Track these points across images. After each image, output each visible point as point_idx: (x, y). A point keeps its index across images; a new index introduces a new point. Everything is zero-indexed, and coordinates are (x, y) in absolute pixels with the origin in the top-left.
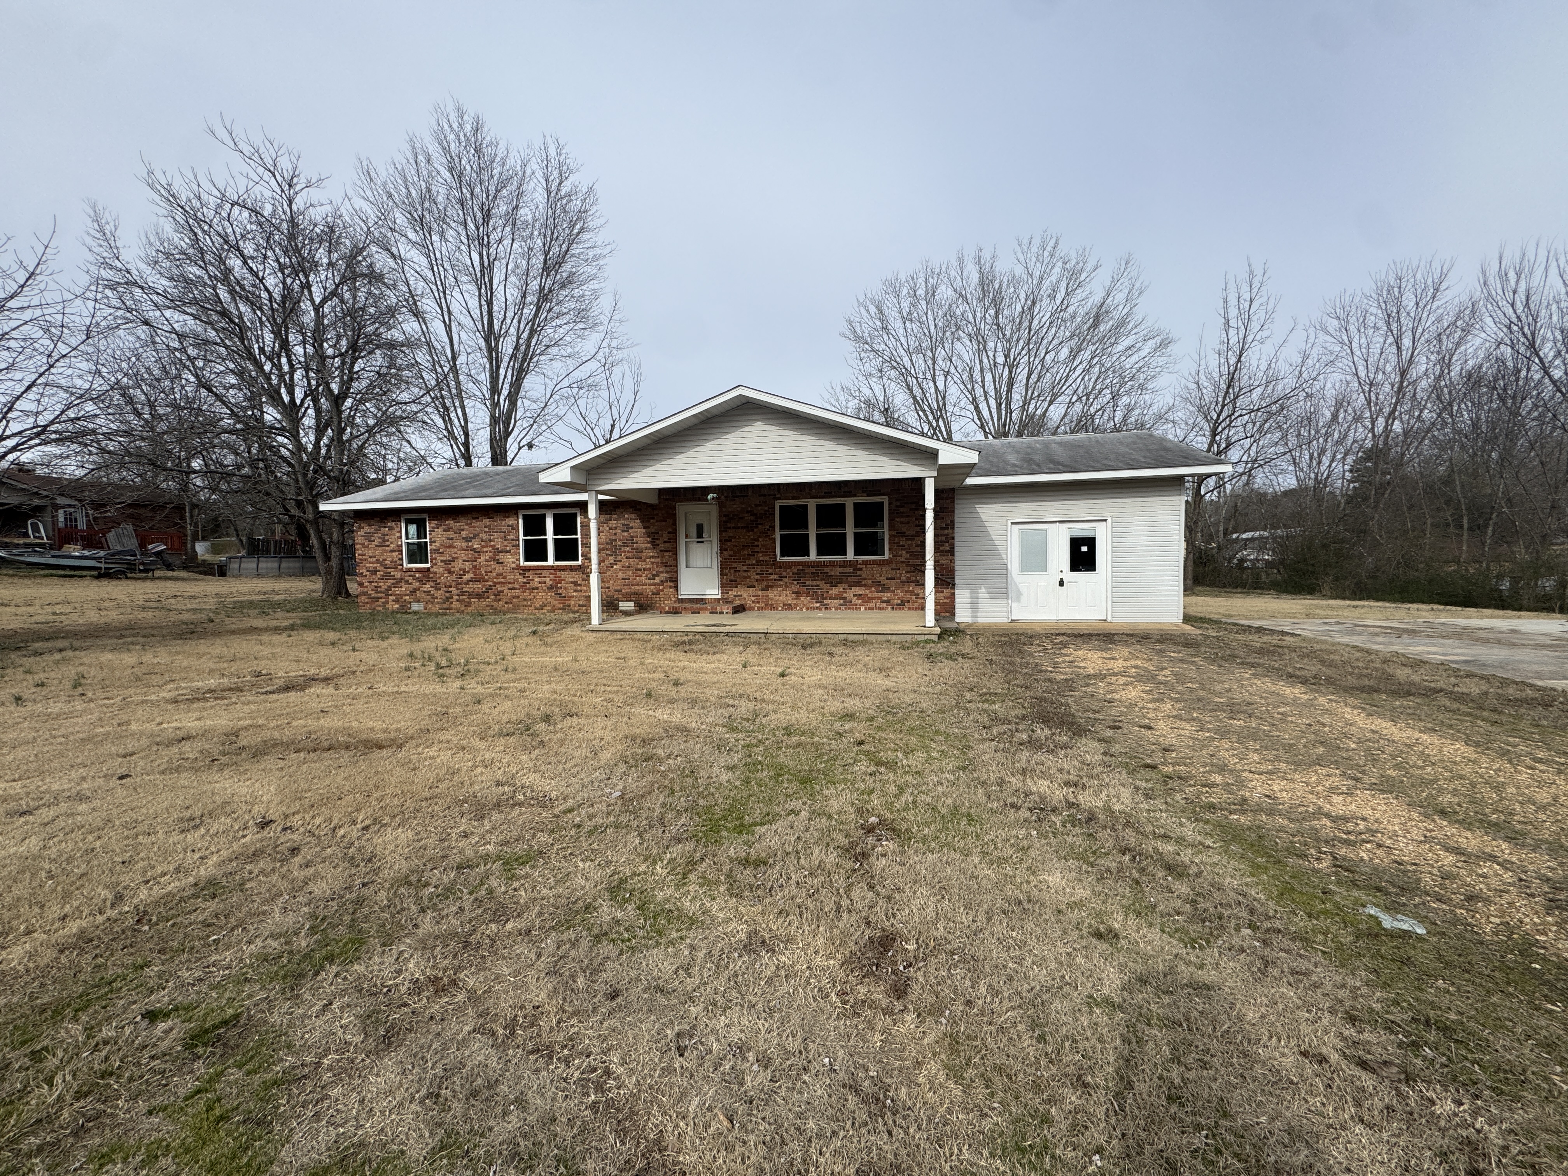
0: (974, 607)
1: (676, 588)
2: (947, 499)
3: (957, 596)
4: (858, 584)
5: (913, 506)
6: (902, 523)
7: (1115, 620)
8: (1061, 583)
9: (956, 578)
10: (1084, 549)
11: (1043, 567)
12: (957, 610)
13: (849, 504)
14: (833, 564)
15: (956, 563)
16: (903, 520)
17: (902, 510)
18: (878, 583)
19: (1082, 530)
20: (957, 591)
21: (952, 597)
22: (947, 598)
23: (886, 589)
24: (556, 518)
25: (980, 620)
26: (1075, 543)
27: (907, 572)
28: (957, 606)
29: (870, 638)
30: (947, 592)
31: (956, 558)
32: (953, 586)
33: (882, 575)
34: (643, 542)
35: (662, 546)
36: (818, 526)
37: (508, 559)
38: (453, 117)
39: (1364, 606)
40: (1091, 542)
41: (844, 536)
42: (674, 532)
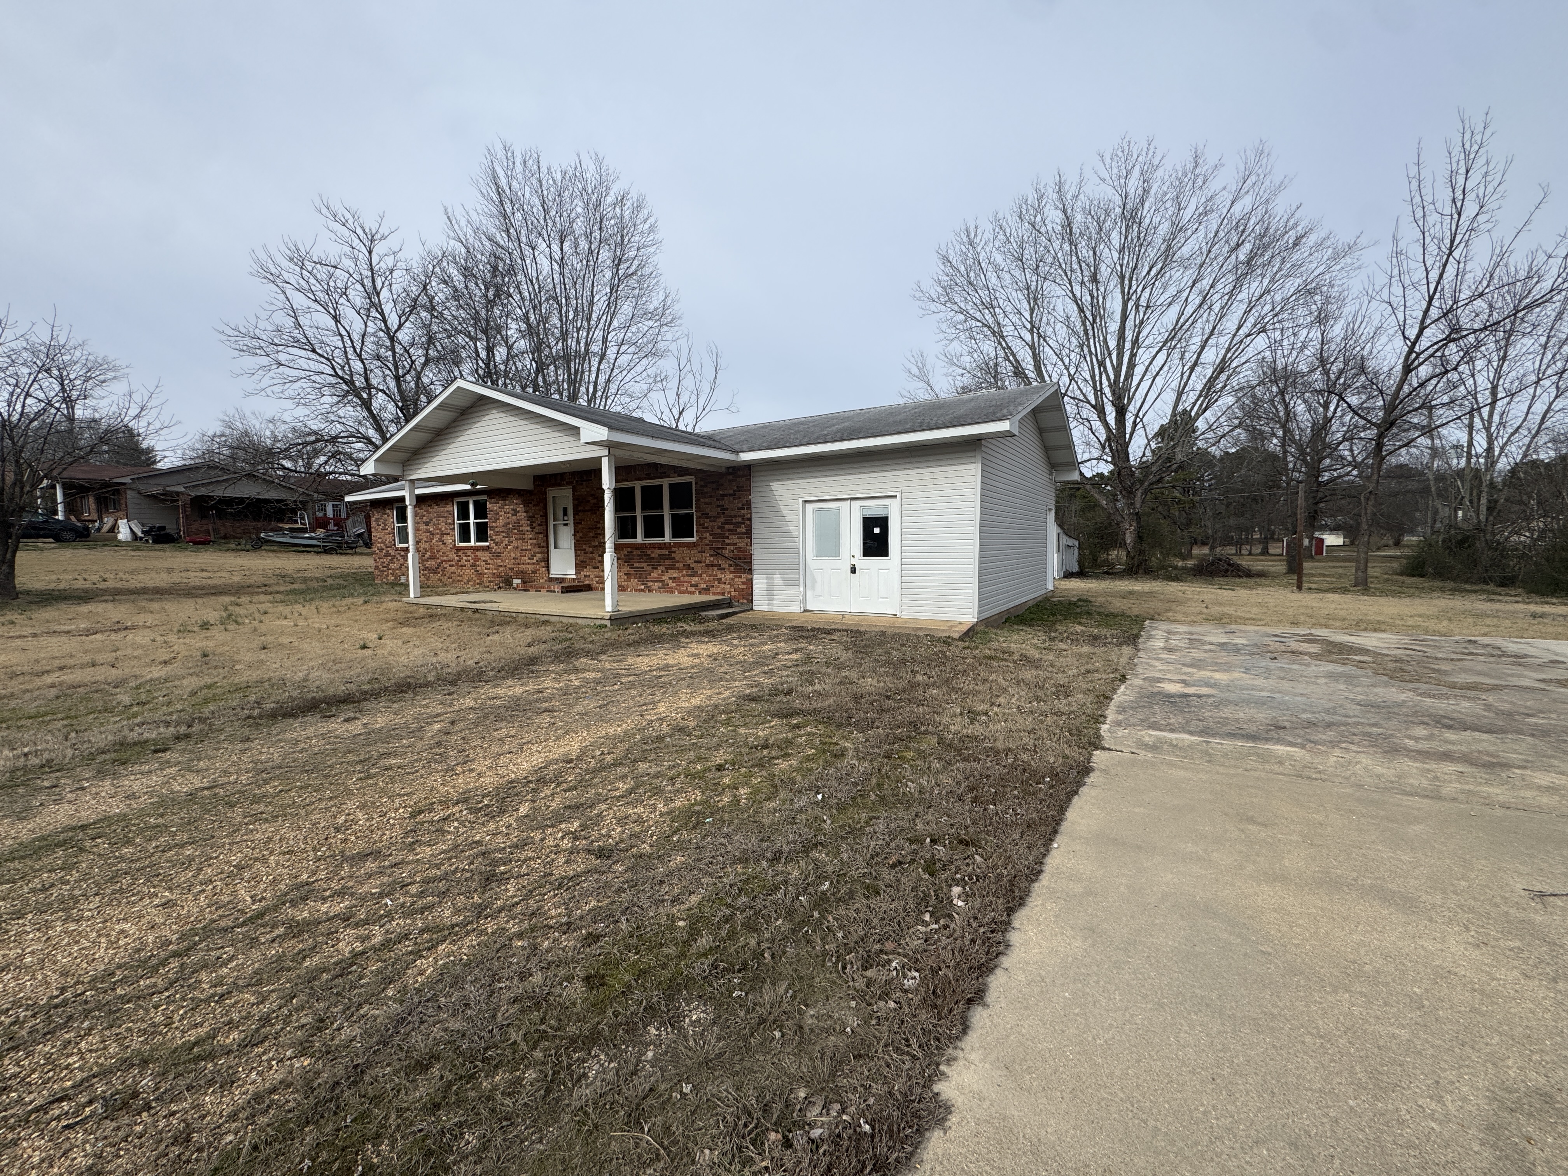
0: (771, 596)
1: (548, 568)
2: (743, 476)
3: (754, 582)
4: (672, 567)
5: (714, 486)
6: (706, 503)
7: (905, 615)
8: (853, 570)
9: (754, 562)
10: (877, 530)
11: (835, 552)
12: (755, 598)
13: (665, 483)
14: (652, 546)
15: (754, 546)
16: (707, 500)
17: (706, 490)
18: (688, 566)
19: (874, 509)
20: (755, 577)
21: (750, 583)
22: (743, 583)
23: (694, 573)
24: (476, 503)
25: (776, 609)
26: (869, 523)
27: (711, 555)
28: (755, 593)
30: (744, 578)
31: (754, 541)
32: (750, 571)
33: (691, 556)
34: (525, 526)
35: (537, 529)
37: (448, 539)
40: (883, 522)
41: (662, 517)
42: (545, 516)
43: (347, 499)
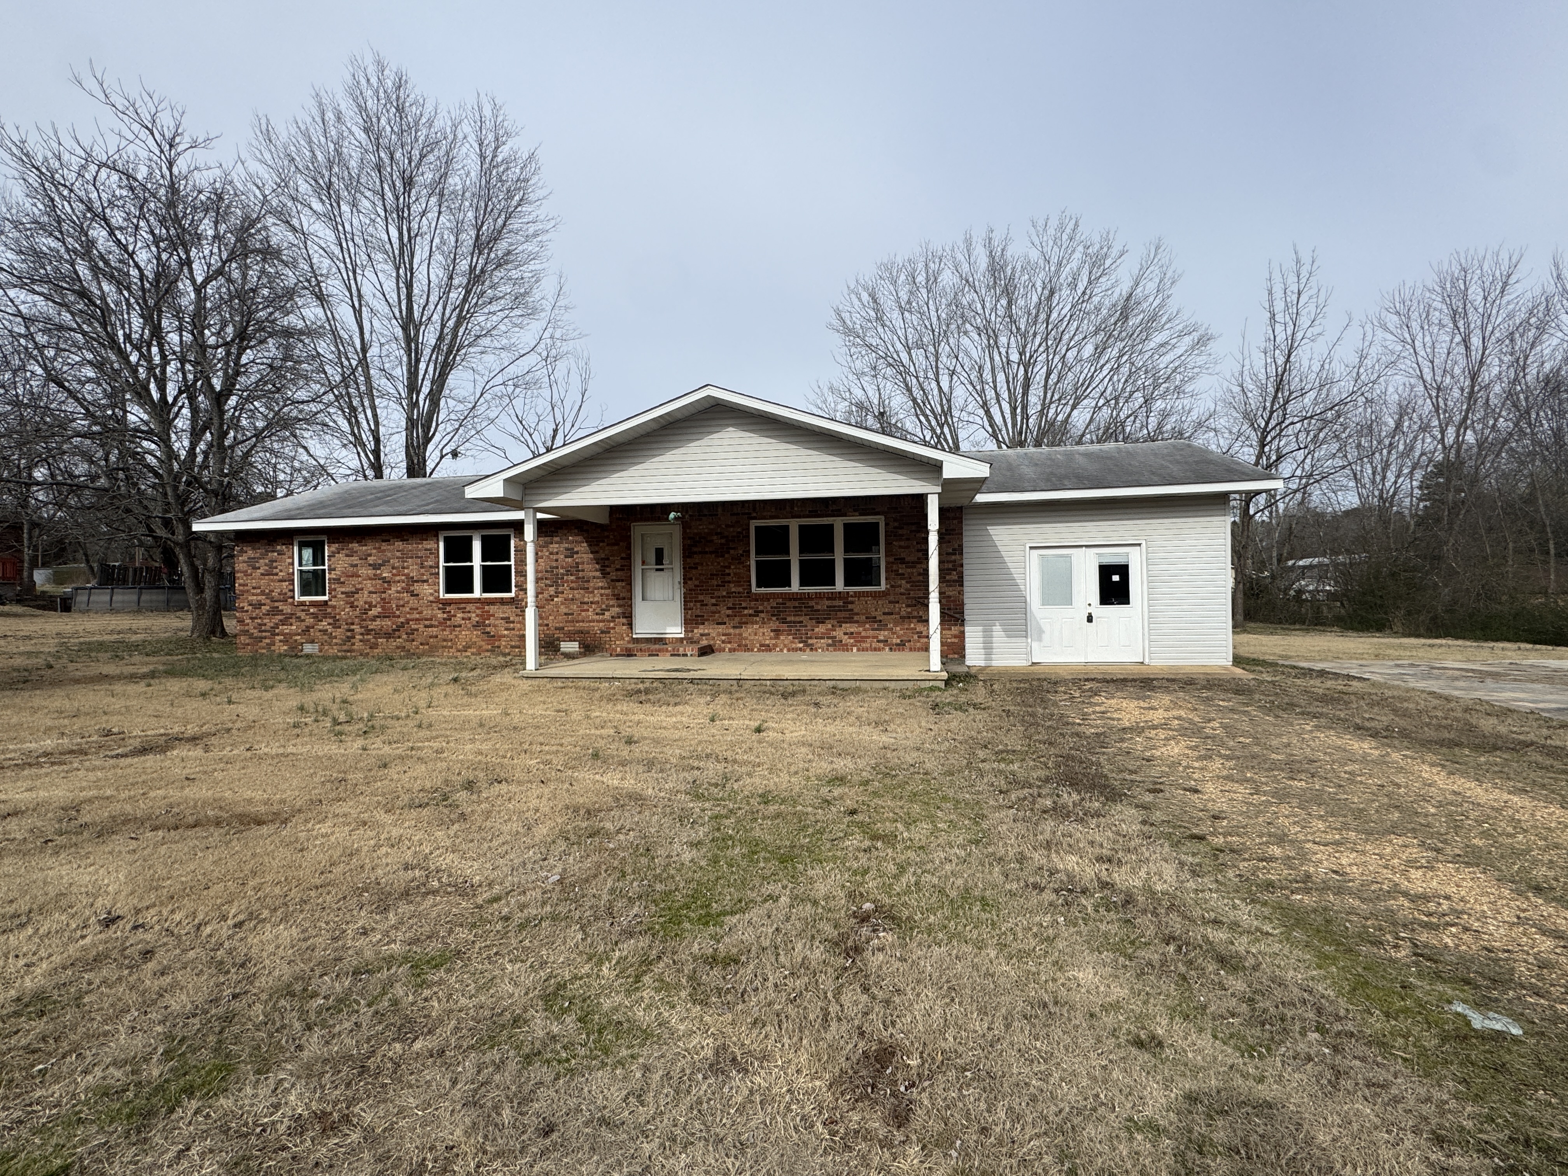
0: (988, 648)
1: (630, 625)
2: (954, 519)
3: (967, 635)
4: (850, 620)
5: (914, 528)
6: (900, 547)
7: (1154, 663)
8: (1090, 619)
9: (966, 612)
10: (1116, 578)
11: (1068, 600)
12: (967, 651)
13: (838, 524)
14: (819, 596)
15: (966, 595)
16: (902, 543)
17: (900, 532)
18: (872, 619)
19: (1112, 557)
20: (967, 629)
21: (962, 636)
22: (955, 637)
23: (882, 626)
24: (485, 541)
25: (995, 663)
26: (1106, 571)
27: (908, 606)
28: (967, 645)
29: (864, 685)
30: (955, 630)
31: (966, 589)
32: (962, 622)
33: (878, 609)
34: (591, 570)
35: (613, 575)
36: (802, 551)
37: (426, 590)
38: (372, 70)
39: (1441, 646)
40: (1123, 570)
41: (832, 562)
42: (629, 557)
43: (197, 527)
